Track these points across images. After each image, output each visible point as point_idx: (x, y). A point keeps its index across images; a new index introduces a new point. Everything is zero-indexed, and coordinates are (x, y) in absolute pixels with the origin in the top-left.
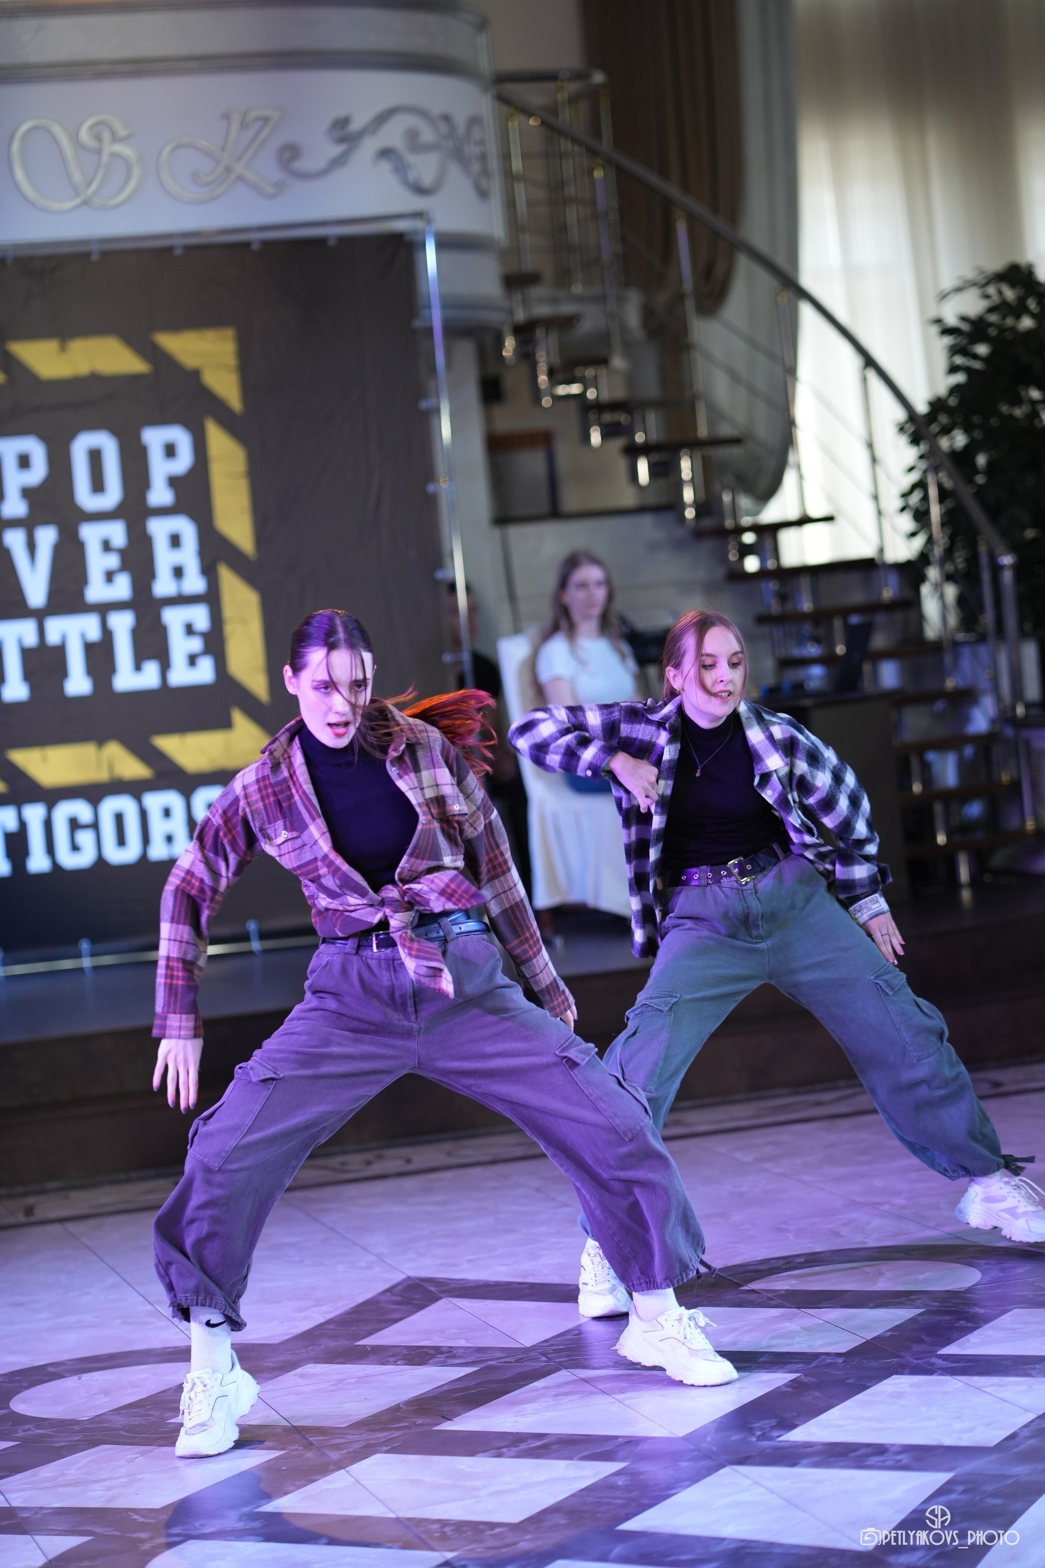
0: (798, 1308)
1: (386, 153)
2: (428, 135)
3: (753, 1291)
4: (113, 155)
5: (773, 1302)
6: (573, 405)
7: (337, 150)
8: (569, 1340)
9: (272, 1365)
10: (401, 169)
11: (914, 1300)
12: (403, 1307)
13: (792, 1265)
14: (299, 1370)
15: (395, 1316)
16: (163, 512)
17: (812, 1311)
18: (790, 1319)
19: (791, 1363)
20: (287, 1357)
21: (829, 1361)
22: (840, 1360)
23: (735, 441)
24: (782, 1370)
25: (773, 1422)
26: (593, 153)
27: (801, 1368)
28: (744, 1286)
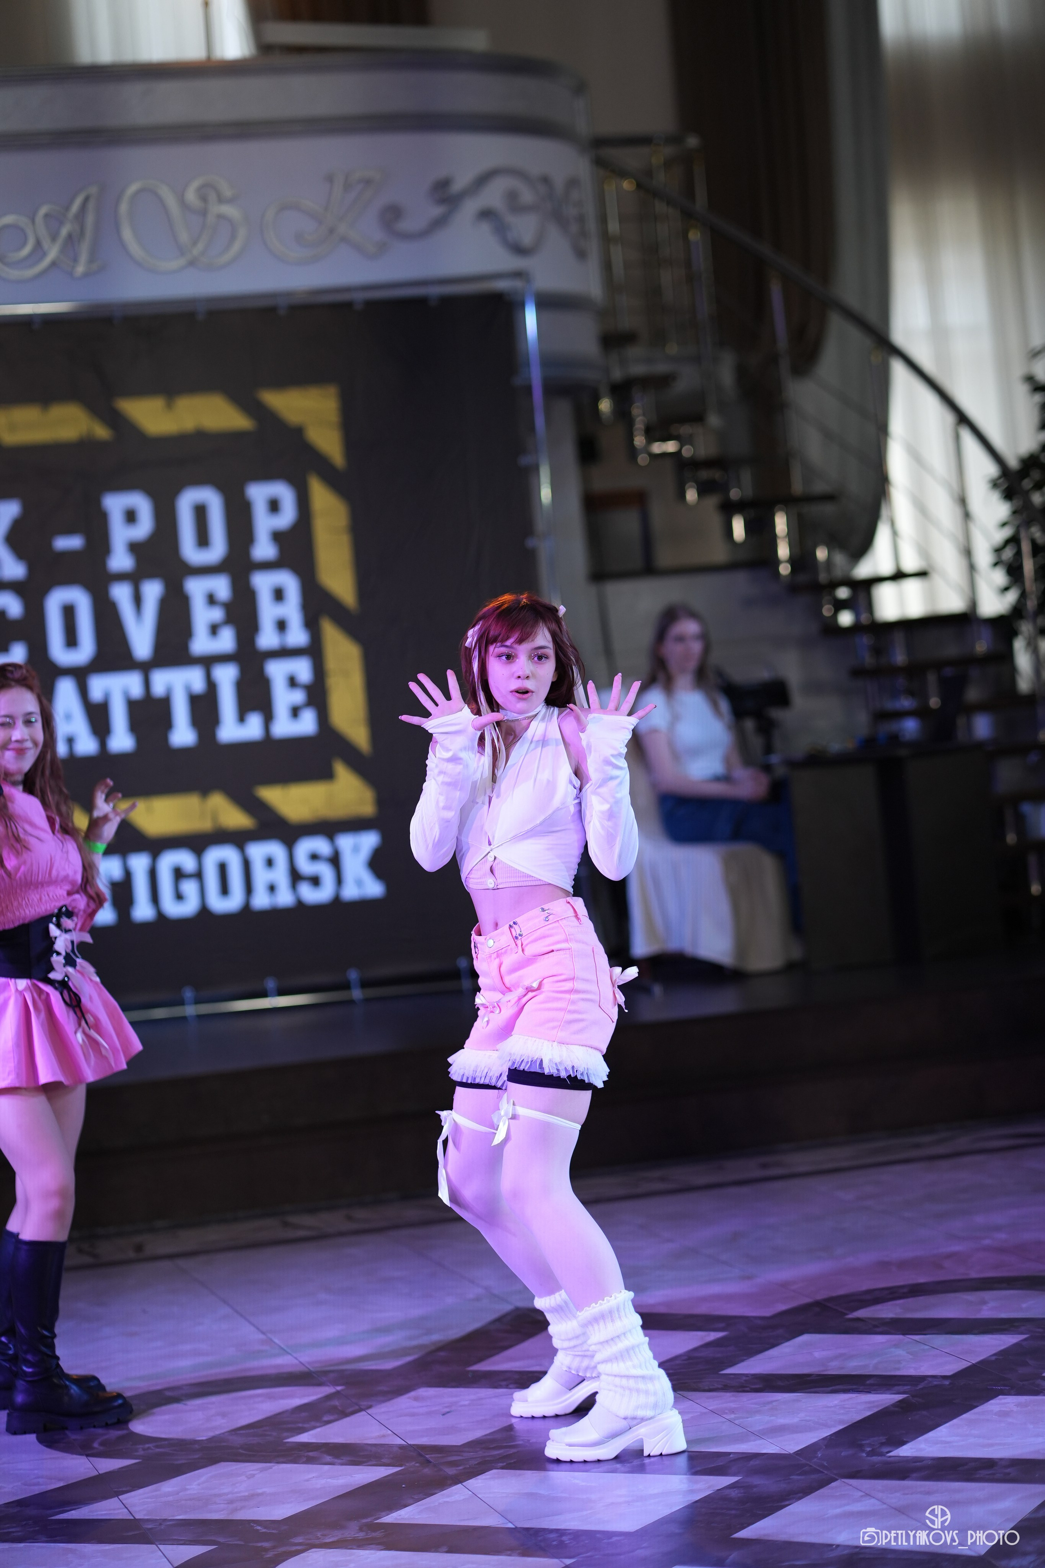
0: (904, 1334)
1: (486, 214)
2: (527, 196)
3: (858, 1319)
4: (220, 217)
5: (879, 1330)
6: (669, 464)
7: (437, 211)
9: (385, 1389)
10: (501, 229)
11: (1018, 1327)
12: (513, 1335)
13: (897, 1295)
14: (413, 1394)
15: (505, 1343)
16: (267, 566)
17: (917, 1337)
18: (896, 1346)
19: (899, 1385)
20: (398, 1382)
21: (935, 1383)
22: (947, 1382)
23: (829, 498)
24: (888, 1392)
25: (883, 1439)
26: (688, 215)
27: (908, 1390)
28: (847, 1314)
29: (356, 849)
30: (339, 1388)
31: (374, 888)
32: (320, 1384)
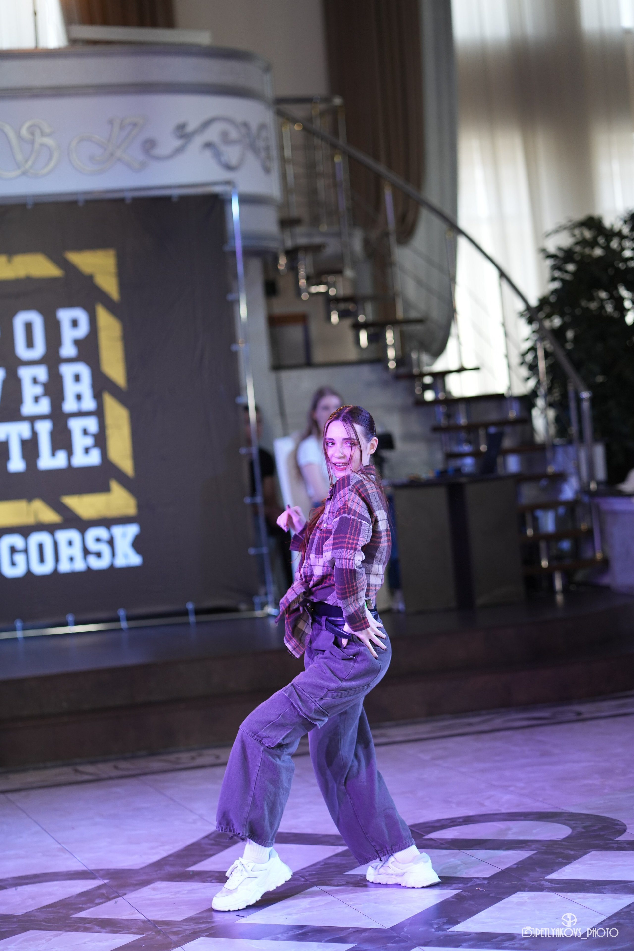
0: (459, 850)
1: (208, 145)
2: (234, 134)
3: (431, 839)
4: (43, 145)
5: (443, 846)
6: (321, 299)
7: (178, 143)
8: (319, 868)
9: (135, 882)
10: (217, 154)
11: (530, 846)
12: (216, 847)
13: (455, 823)
14: (152, 886)
15: (210, 852)
16: (70, 360)
17: (468, 852)
18: (455, 857)
19: (458, 883)
20: (144, 877)
21: (479, 882)
22: (486, 882)
23: (419, 321)
24: (450, 888)
25: (446, 920)
26: (334, 147)
27: (461, 887)
28: (424, 836)
29: (124, 535)
30: (106, 881)
31: (135, 560)
32: (94, 878)
